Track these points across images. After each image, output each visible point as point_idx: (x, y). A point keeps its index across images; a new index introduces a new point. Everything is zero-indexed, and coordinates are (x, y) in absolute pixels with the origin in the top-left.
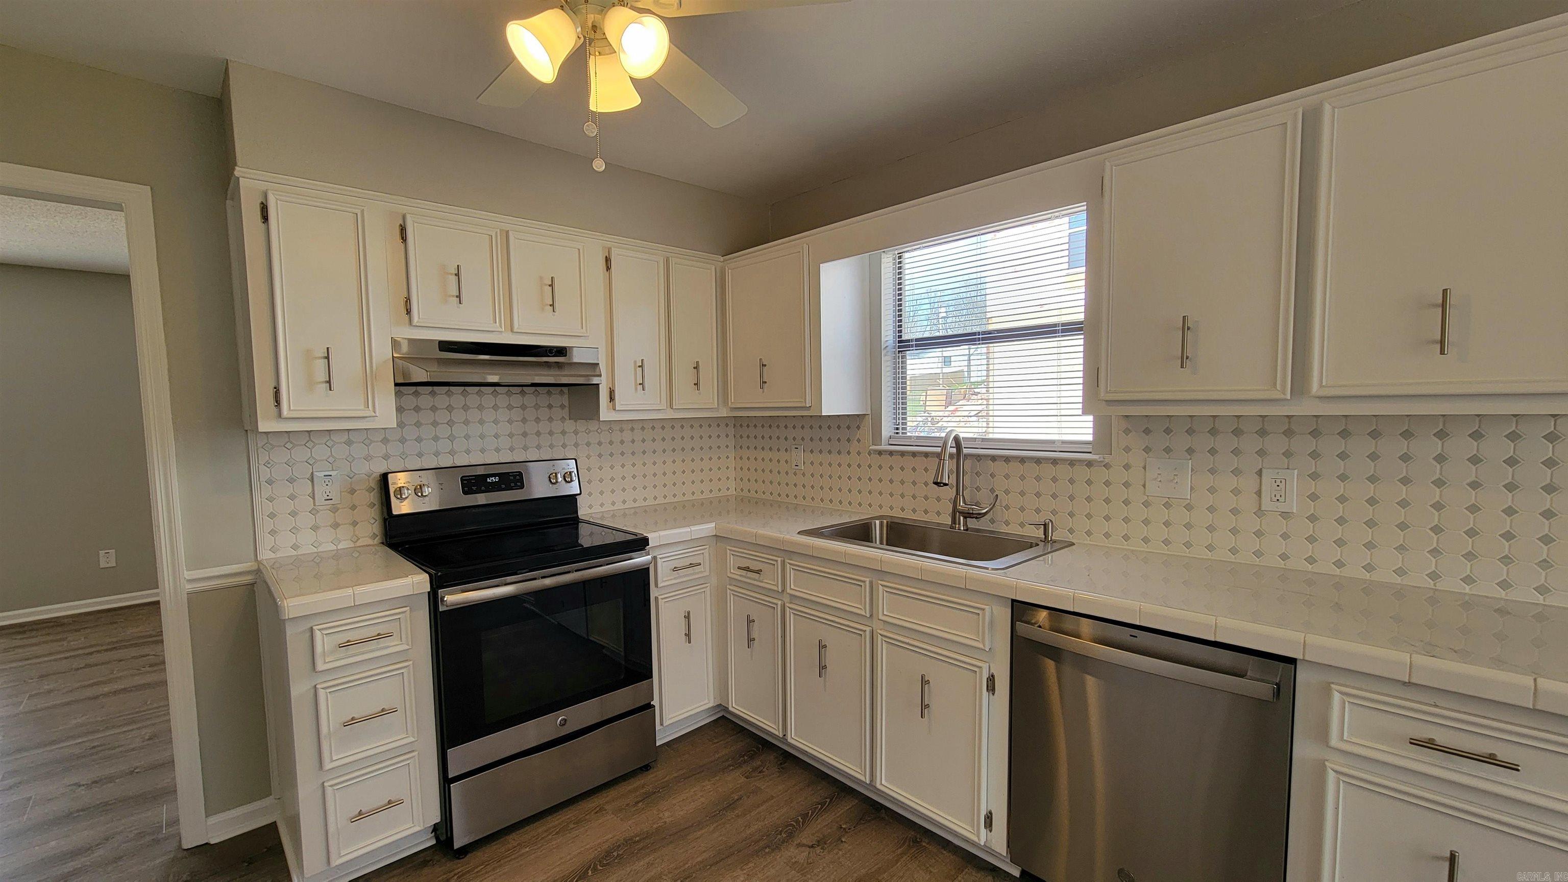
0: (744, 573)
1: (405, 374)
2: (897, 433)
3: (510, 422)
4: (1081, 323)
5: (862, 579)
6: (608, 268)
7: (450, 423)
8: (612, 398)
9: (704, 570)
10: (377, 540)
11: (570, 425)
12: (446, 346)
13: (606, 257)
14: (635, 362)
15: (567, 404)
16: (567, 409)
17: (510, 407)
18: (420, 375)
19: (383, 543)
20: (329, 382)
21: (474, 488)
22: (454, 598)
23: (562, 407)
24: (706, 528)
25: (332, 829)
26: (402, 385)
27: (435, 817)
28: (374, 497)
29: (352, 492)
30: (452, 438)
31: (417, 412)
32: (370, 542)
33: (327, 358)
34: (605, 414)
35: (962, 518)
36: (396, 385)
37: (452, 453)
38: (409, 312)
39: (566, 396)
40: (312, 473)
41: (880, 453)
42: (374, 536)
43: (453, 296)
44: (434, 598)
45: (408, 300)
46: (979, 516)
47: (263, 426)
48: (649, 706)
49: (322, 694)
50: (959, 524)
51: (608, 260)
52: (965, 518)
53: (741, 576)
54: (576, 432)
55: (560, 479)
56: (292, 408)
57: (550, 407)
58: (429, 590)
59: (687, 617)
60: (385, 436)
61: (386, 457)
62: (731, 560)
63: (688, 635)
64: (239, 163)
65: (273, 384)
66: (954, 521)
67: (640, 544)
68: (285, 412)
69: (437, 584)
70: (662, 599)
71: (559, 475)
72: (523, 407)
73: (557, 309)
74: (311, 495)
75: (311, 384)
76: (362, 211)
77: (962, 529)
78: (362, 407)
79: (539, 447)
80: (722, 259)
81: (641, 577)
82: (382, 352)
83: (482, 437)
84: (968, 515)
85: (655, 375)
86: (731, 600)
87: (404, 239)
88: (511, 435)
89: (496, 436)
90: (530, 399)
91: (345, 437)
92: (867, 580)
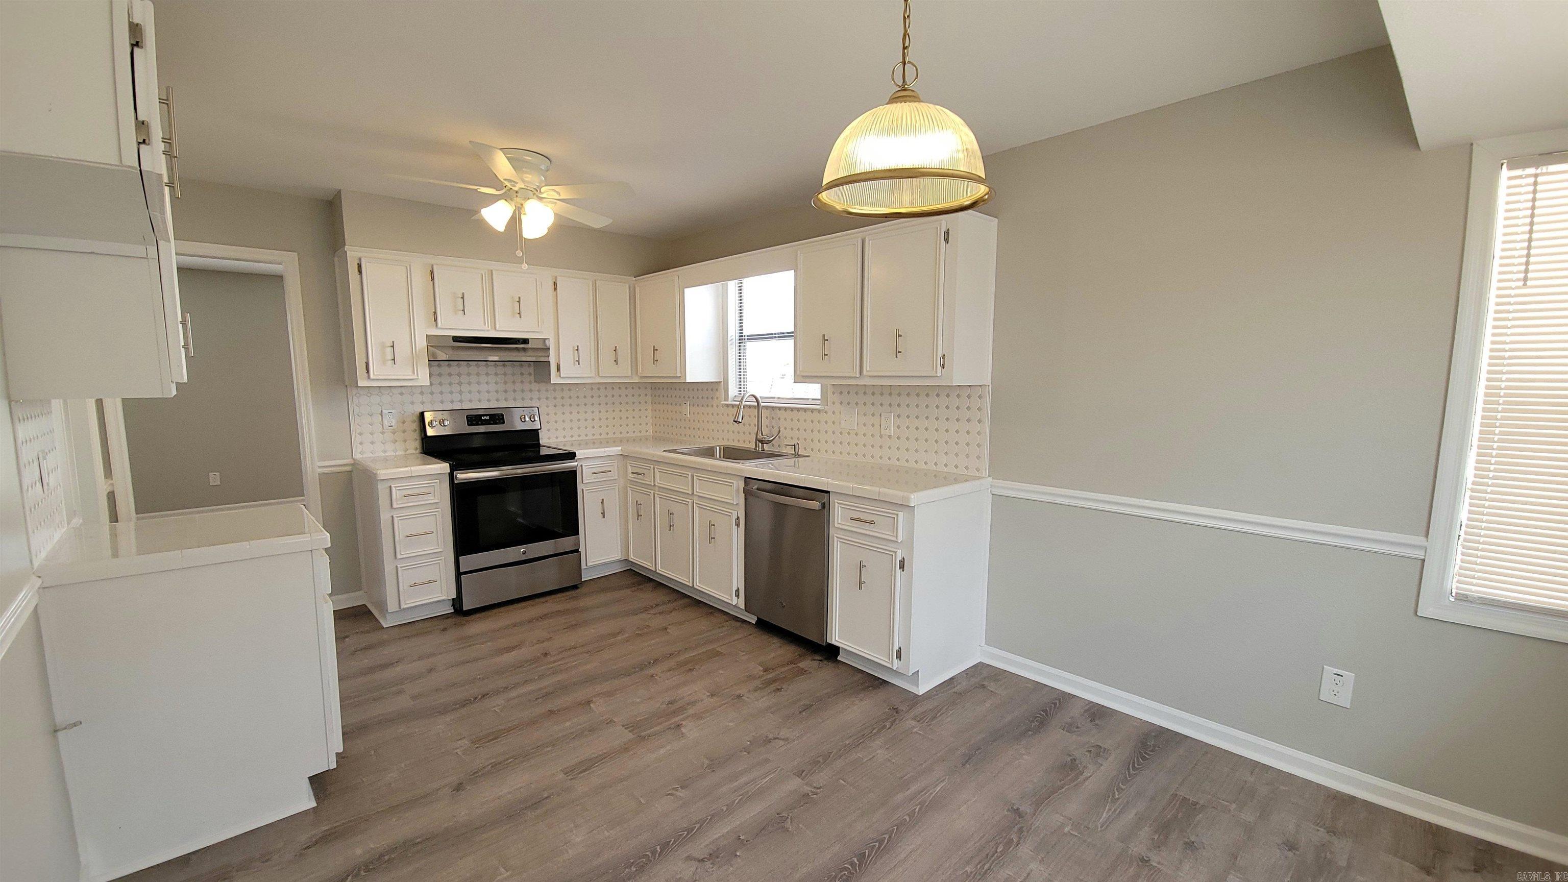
0: (635, 476)
1: (434, 355)
2: (740, 394)
3: (496, 383)
4: (792, 333)
5: (687, 473)
6: (555, 289)
7: (460, 384)
8: (558, 370)
9: (614, 475)
10: (418, 451)
11: (535, 386)
12: (456, 339)
13: (554, 282)
14: (574, 348)
15: (533, 373)
16: (533, 376)
17: (496, 374)
18: (442, 356)
19: (421, 453)
20: (394, 360)
21: (474, 422)
22: (463, 476)
23: (530, 374)
24: (616, 450)
25: (401, 590)
26: (433, 361)
27: (454, 595)
28: (416, 426)
29: (404, 422)
30: (461, 392)
31: (440, 376)
32: (414, 452)
33: (393, 346)
34: (554, 379)
35: (760, 444)
36: (429, 361)
37: (461, 401)
38: (436, 320)
39: (532, 368)
40: (382, 411)
41: (727, 406)
42: (416, 449)
43: (460, 310)
44: (451, 476)
45: (435, 313)
46: (769, 442)
47: (361, 383)
48: (577, 551)
49: (396, 520)
50: (759, 447)
51: (555, 284)
52: (762, 443)
53: (635, 478)
54: (539, 391)
55: (527, 419)
56: (375, 374)
57: (522, 374)
58: (449, 472)
59: (603, 502)
60: (422, 389)
61: (423, 403)
62: (630, 470)
63: (603, 513)
64: (346, 244)
65: (365, 360)
66: (756, 446)
67: (571, 456)
68: (372, 376)
69: (453, 469)
70: (586, 490)
71: (527, 417)
72: (505, 374)
73: (522, 316)
74: (381, 423)
75: (384, 362)
76: (410, 266)
77: (760, 450)
78: (411, 373)
79: (515, 399)
80: (634, 279)
81: (572, 475)
82: (422, 343)
83: (479, 392)
84: (762, 442)
85: (587, 355)
86: (630, 492)
87: (433, 279)
88: (497, 392)
89: (488, 392)
90: (509, 370)
91: (399, 390)
92: (690, 474)
